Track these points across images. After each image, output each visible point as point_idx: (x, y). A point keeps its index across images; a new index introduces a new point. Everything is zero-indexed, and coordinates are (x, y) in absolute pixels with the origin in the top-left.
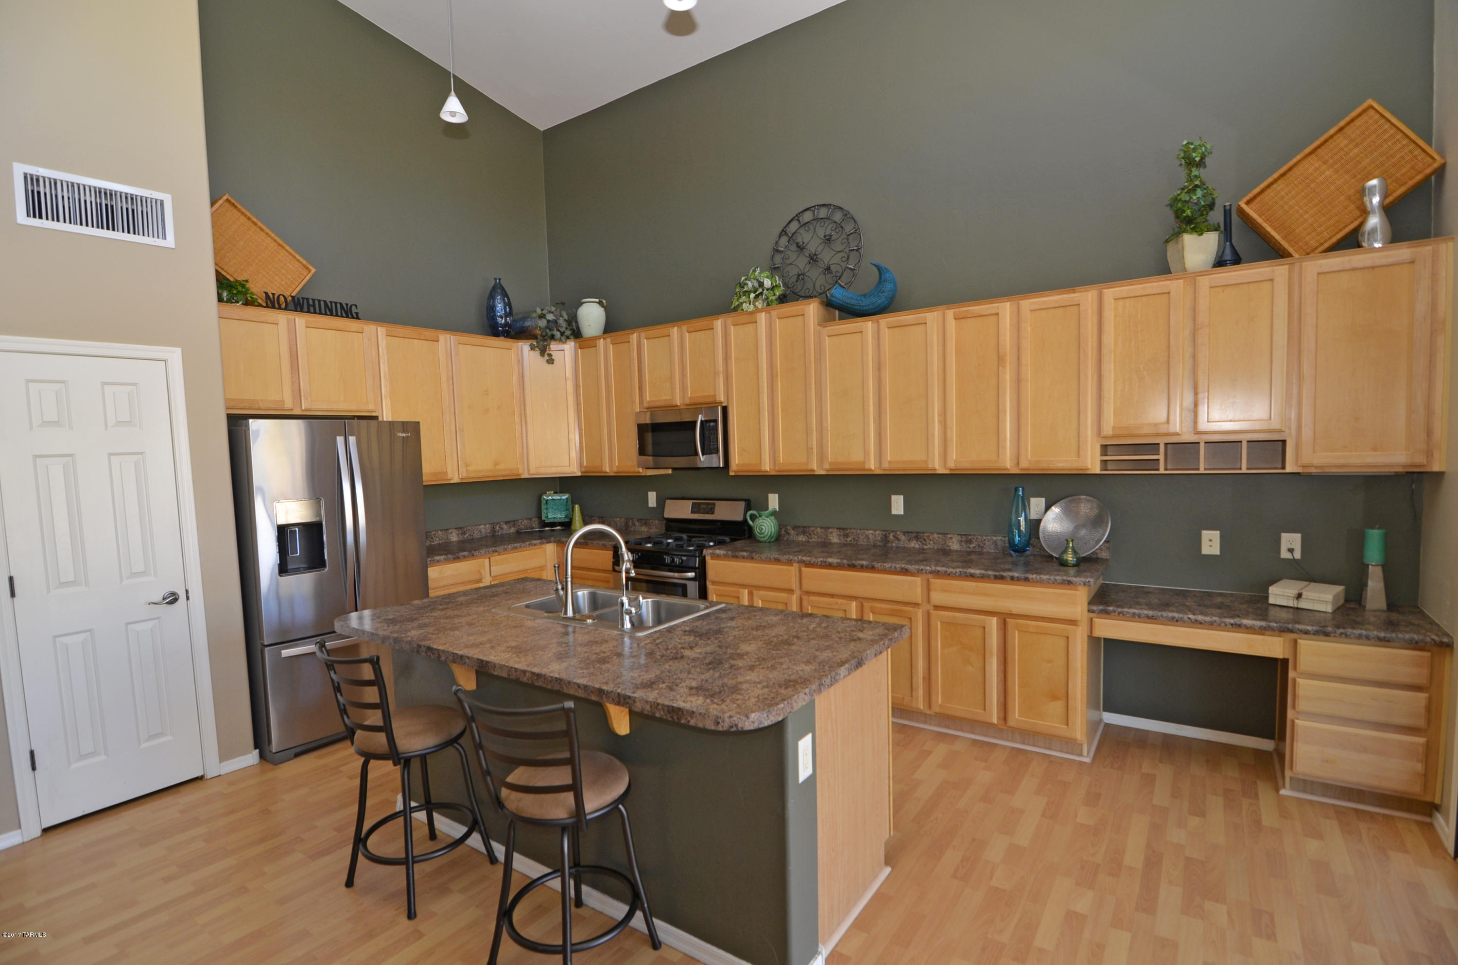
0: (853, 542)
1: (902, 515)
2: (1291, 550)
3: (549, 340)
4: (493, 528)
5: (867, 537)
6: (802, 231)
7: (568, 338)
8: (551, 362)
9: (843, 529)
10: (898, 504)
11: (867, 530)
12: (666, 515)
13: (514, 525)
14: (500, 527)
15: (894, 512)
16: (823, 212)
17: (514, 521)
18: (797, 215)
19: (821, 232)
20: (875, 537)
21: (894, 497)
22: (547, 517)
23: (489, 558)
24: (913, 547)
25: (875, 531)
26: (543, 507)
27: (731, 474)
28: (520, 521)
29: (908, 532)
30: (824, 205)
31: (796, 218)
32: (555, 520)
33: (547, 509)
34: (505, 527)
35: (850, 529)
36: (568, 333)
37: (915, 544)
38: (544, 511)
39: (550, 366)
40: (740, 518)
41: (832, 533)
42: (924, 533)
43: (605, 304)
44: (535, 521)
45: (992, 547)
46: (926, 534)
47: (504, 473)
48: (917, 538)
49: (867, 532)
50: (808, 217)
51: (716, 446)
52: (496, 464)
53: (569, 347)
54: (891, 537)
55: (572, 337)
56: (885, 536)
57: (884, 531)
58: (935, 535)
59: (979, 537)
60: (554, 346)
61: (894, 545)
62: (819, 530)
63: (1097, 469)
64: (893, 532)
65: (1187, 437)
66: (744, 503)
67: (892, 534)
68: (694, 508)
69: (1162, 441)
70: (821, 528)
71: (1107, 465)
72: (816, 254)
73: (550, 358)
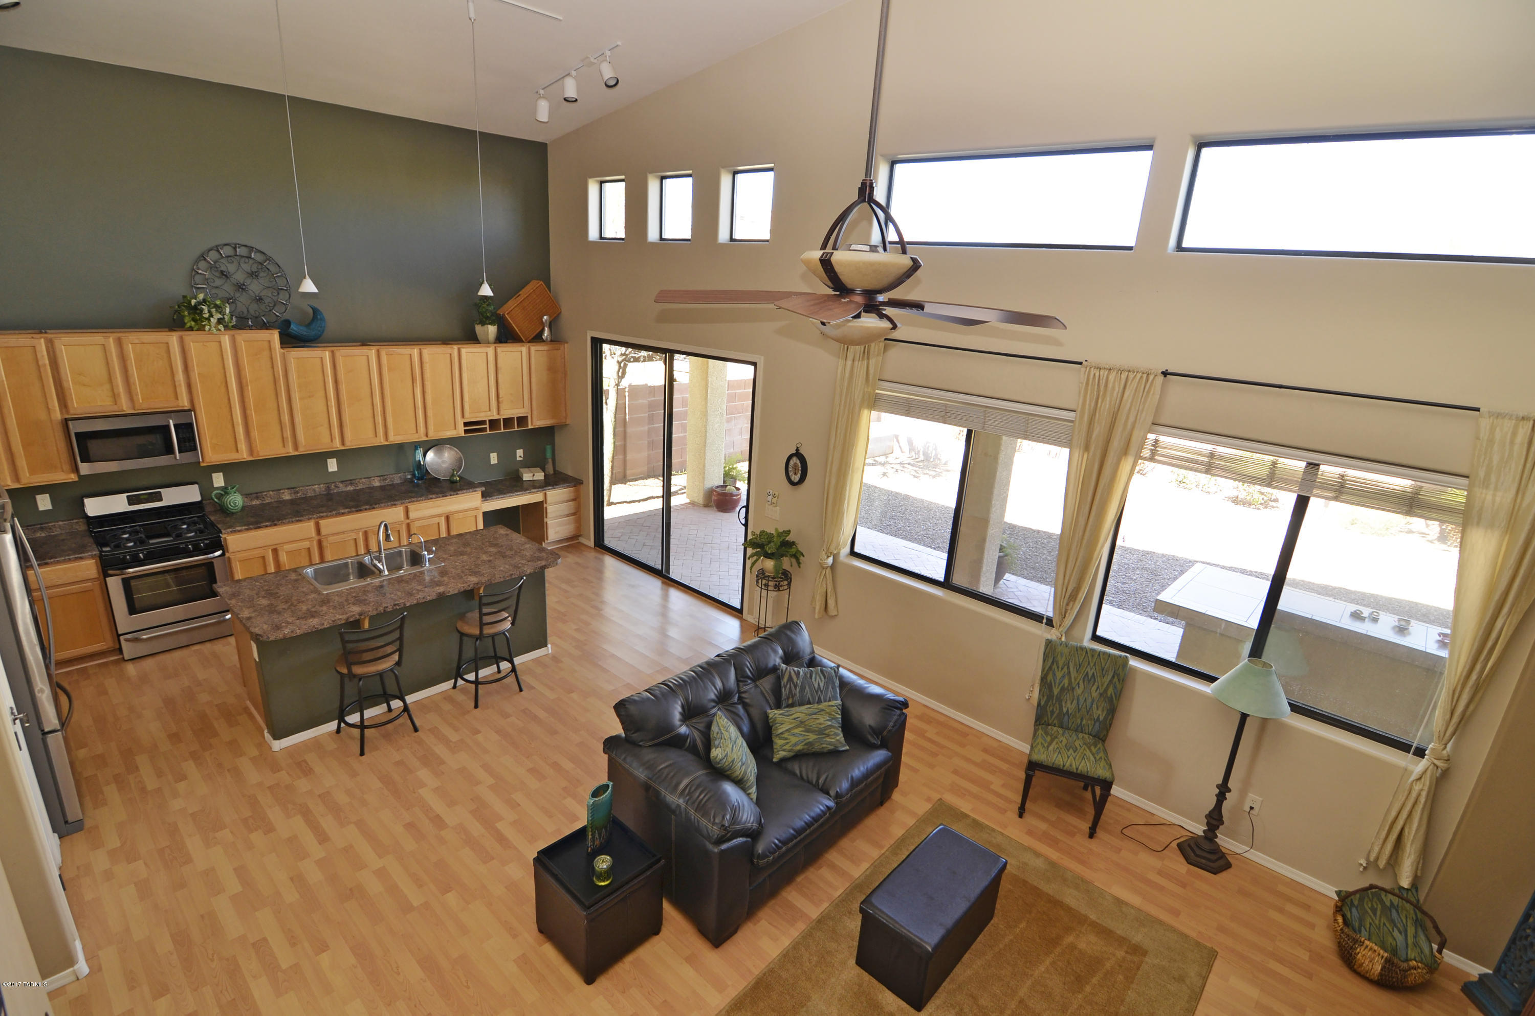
0: (303, 496)
1: (336, 470)
2: (520, 457)
5: (314, 490)
6: (224, 261)
9: (293, 488)
10: (333, 466)
11: (313, 485)
12: (88, 513)
15: (330, 470)
16: (244, 252)
18: (215, 247)
19: (246, 268)
20: (320, 489)
21: (329, 461)
24: (350, 490)
25: (319, 485)
27: (202, 465)
29: (344, 481)
30: (245, 246)
35: (299, 487)
37: (350, 488)
40: (198, 498)
41: (283, 493)
42: (354, 480)
45: (398, 480)
46: (357, 481)
48: (351, 484)
49: (313, 487)
50: (227, 251)
51: (193, 444)
54: (333, 487)
56: (328, 487)
57: (326, 484)
58: (363, 480)
59: (391, 476)
61: (335, 492)
62: (271, 493)
63: (463, 434)
64: (333, 483)
65: (497, 417)
66: (196, 486)
67: (333, 485)
68: (131, 501)
69: (487, 419)
70: (272, 491)
71: (466, 431)
72: (244, 285)
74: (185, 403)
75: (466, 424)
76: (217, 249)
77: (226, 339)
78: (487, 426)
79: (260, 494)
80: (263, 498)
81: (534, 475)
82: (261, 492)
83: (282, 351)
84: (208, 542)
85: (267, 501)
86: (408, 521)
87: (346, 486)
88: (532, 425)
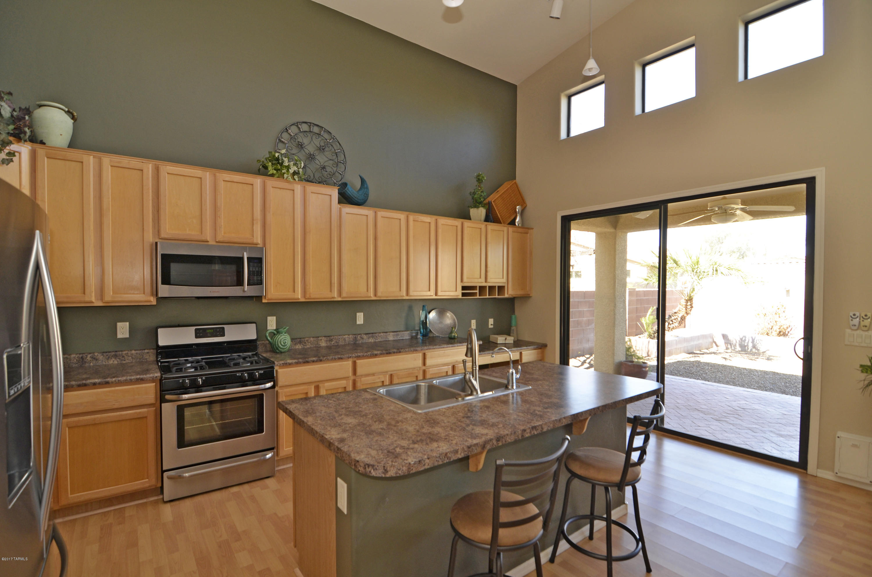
0: (335, 344)
1: (362, 324)
2: (491, 325)
5: (345, 340)
6: (301, 134)
7: (26, 140)
8: (6, 162)
9: (329, 336)
10: (360, 318)
11: (344, 335)
12: (161, 343)
15: (358, 323)
16: (316, 130)
19: (317, 143)
20: (349, 339)
21: (358, 314)
24: (371, 342)
25: (349, 335)
27: (264, 301)
29: (367, 334)
30: (317, 125)
35: (333, 336)
37: (372, 340)
40: (254, 336)
41: (321, 340)
42: (375, 333)
43: (74, 115)
46: (377, 335)
48: (373, 336)
49: (344, 337)
50: (305, 127)
51: (259, 279)
53: (27, 150)
54: (359, 338)
55: (29, 140)
56: (355, 337)
57: (354, 335)
58: (381, 334)
61: (360, 342)
62: (312, 339)
63: (460, 297)
64: (359, 334)
65: (484, 284)
66: (254, 325)
67: (359, 336)
69: (478, 285)
70: (313, 337)
71: (463, 295)
72: (313, 155)
73: (8, 158)
74: (258, 240)
75: (464, 288)
76: (296, 124)
77: (299, 188)
78: (478, 291)
79: (303, 339)
80: (305, 343)
81: (506, 339)
82: (304, 338)
83: (339, 206)
84: (262, 372)
85: (308, 346)
87: (369, 338)
88: (508, 294)
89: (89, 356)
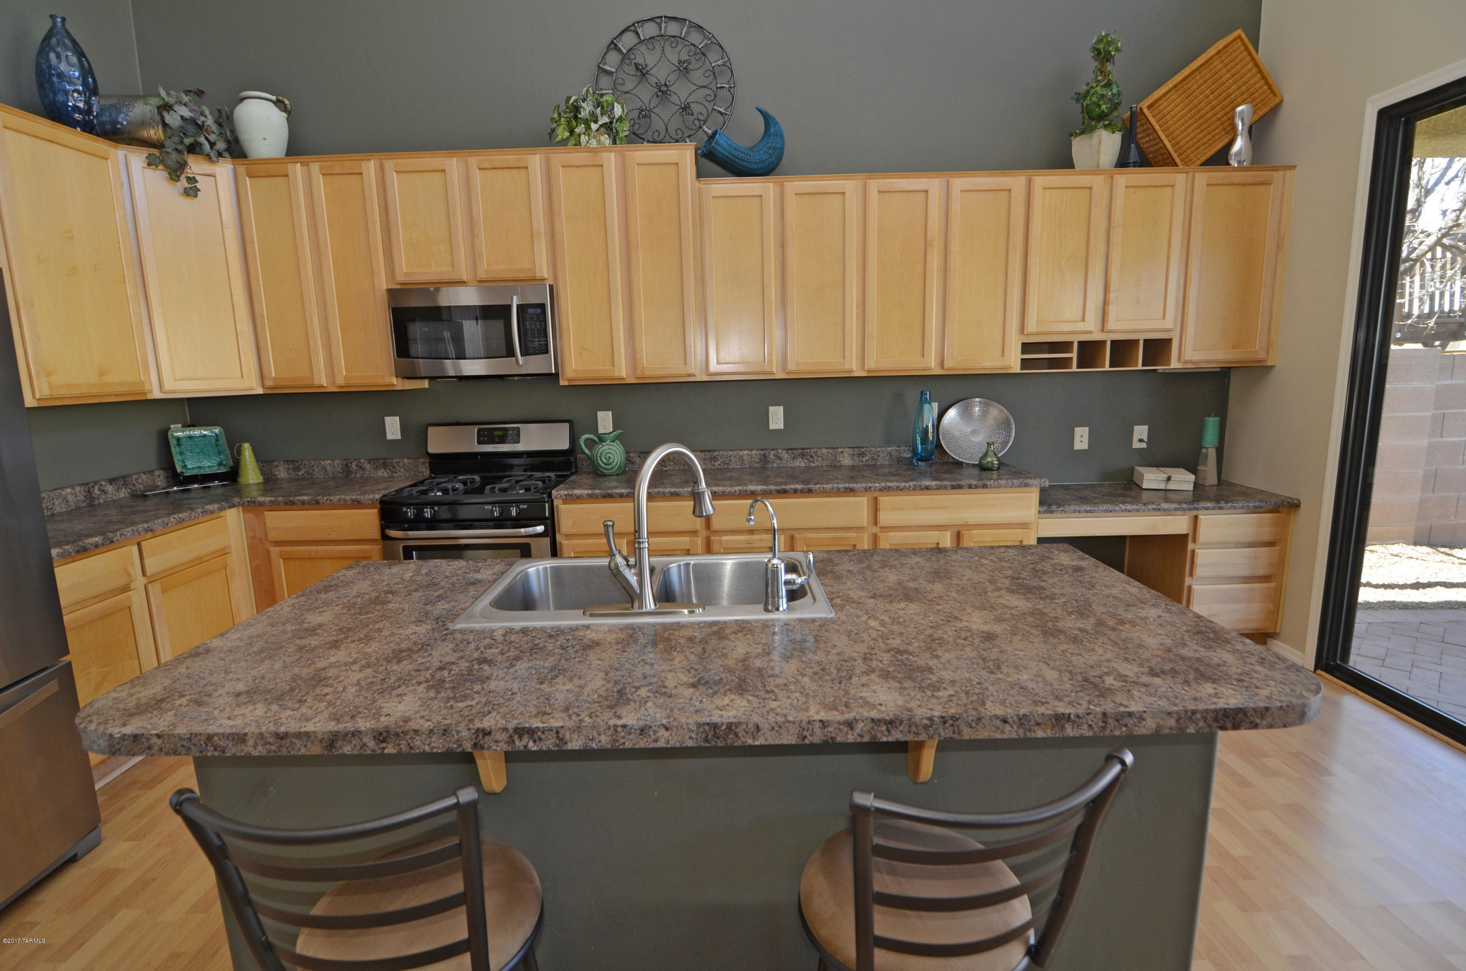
1: (781, 430)
2: (1141, 441)
3: (186, 153)
4: (89, 492)
5: (741, 458)
6: (643, 48)
7: (220, 155)
8: (192, 192)
9: (709, 451)
10: (777, 418)
11: (741, 450)
12: (432, 450)
13: (125, 485)
14: (100, 490)
15: (772, 426)
16: (673, 29)
17: (123, 477)
18: (634, 24)
19: (673, 57)
20: (751, 458)
21: (772, 409)
22: (185, 467)
23: (139, 544)
24: (798, 466)
25: (750, 450)
26: (175, 450)
27: (563, 383)
28: (135, 477)
29: (791, 449)
30: (675, 19)
31: (632, 28)
32: (202, 472)
33: (181, 453)
34: (110, 488)
35: (719, 450)
36: (221, 145)
37: (800, 463)
38: (177, 458)
39: (188, 202)
40: (565, 445)
42: (810, 449)
43: (289, 107)
44: (159, 476)
45: (887, 458)
46: (813, 451)
47: (120, 389)
48: (803, 455)
49: (741, 453)
50: (649, 30)
51: (543, 343)
52: (101, 374)
53: (224, 170)
54: (772, 456)
55: (226, 154)
56: (764, 455)
57: (762, 450)
58: (824, 450)
59: (874, 449)
60: (196, 166)
61: (775, 465)
63: (1017, 369)
64: (773, 450)
65: (1097, 336)
66: (567, 425)
67: (772, 453)
68: (485, 437)
69: (1076, 339)
71: (1025, 363)
72: (666, 85)
73: (190, 186)
74: (543, 271)
75: (1027, 347)
76: (631, 28)
77: (610, 159)
78: (1074, 355)
81: (1169, 479)
83: (697, 184)
84: (525, 506)
86: (875, 530)
87: (794, 458)
88: (1179, 361)
89: (354, 463)
